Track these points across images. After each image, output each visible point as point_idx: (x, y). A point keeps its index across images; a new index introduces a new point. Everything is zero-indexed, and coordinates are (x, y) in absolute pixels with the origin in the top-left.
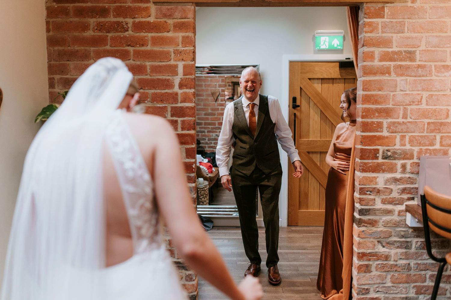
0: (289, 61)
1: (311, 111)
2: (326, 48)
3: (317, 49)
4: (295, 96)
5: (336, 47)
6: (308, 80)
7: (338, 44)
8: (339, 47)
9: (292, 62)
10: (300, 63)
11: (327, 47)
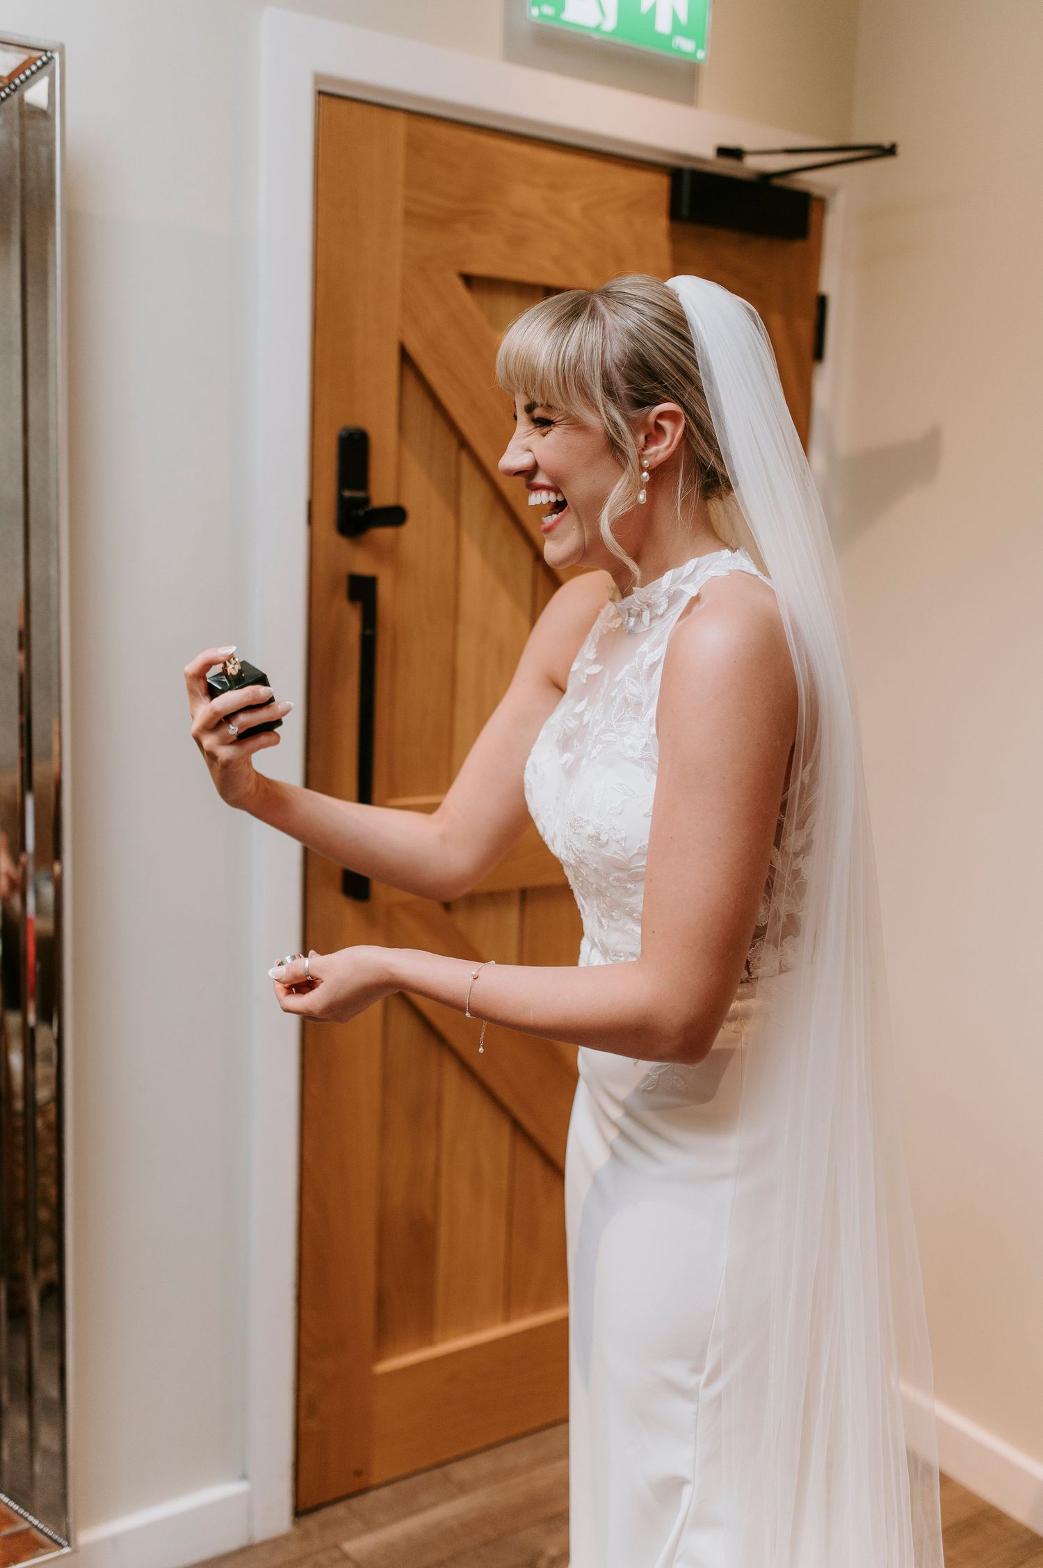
0: (318, 78)
1: (472, 558)
2: (598, 29)
3: (541, 15)
4: (356, 422)
5: (661, 35)
6: (459, 285)
7: (683, 16)
8: (686, 45)
9: (336, 104)
10: (400, 123)
11: (610, 25)
